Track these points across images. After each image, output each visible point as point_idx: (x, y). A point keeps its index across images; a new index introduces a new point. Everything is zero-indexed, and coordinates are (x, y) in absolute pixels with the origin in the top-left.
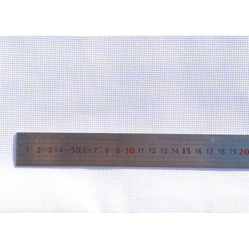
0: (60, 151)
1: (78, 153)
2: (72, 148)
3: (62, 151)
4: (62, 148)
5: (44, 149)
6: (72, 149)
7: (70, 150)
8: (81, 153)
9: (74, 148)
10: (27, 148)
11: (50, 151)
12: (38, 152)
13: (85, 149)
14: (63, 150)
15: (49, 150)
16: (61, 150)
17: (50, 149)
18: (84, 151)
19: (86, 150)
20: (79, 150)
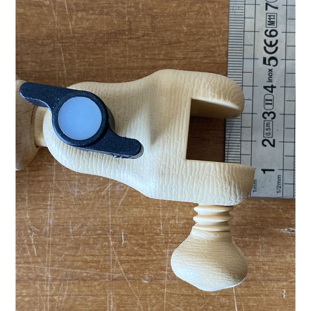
0: (272, 92)
3: (272, 87)
4: (265, 87)
6: (267, 63)
7: (271, 67)
10: (264, 171)
11: (272, 115)
12: (273, 146)
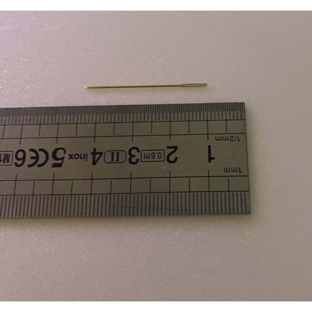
0: (101, 154)
1: (40, 150)
2: (60, 165)
3: (94, 153)
4: (94, 163)
5: (156, 158)
6: (60, 162)
7: (67, 156)
8: (31, 150)
9: (55, 165)
10: (210, 159)
11: (134, 152)
12: (176, 148)
13: (19, 163)
14: (90, 157)
15: (138, 155)
16: (97, 156)
17: (134, 160)
18: (20, 155)
19: (15, 161)
20: (37, 158)
